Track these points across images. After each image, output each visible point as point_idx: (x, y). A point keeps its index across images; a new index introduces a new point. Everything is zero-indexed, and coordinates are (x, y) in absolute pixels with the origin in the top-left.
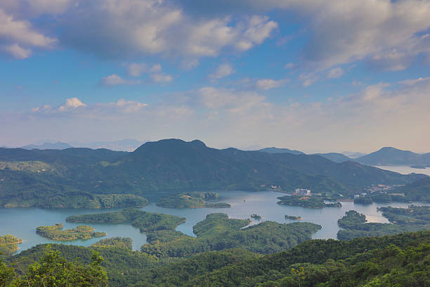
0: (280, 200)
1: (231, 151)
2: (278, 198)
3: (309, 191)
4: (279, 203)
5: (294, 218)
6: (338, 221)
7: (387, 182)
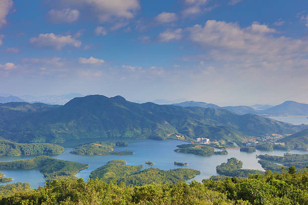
0: (178, 148)
1: (149, 105)
2: (177, 146)
3: (208, 140)
4: (176, 151)
5: (181, 164)
6: (217, 167)
7: (280, 132)
